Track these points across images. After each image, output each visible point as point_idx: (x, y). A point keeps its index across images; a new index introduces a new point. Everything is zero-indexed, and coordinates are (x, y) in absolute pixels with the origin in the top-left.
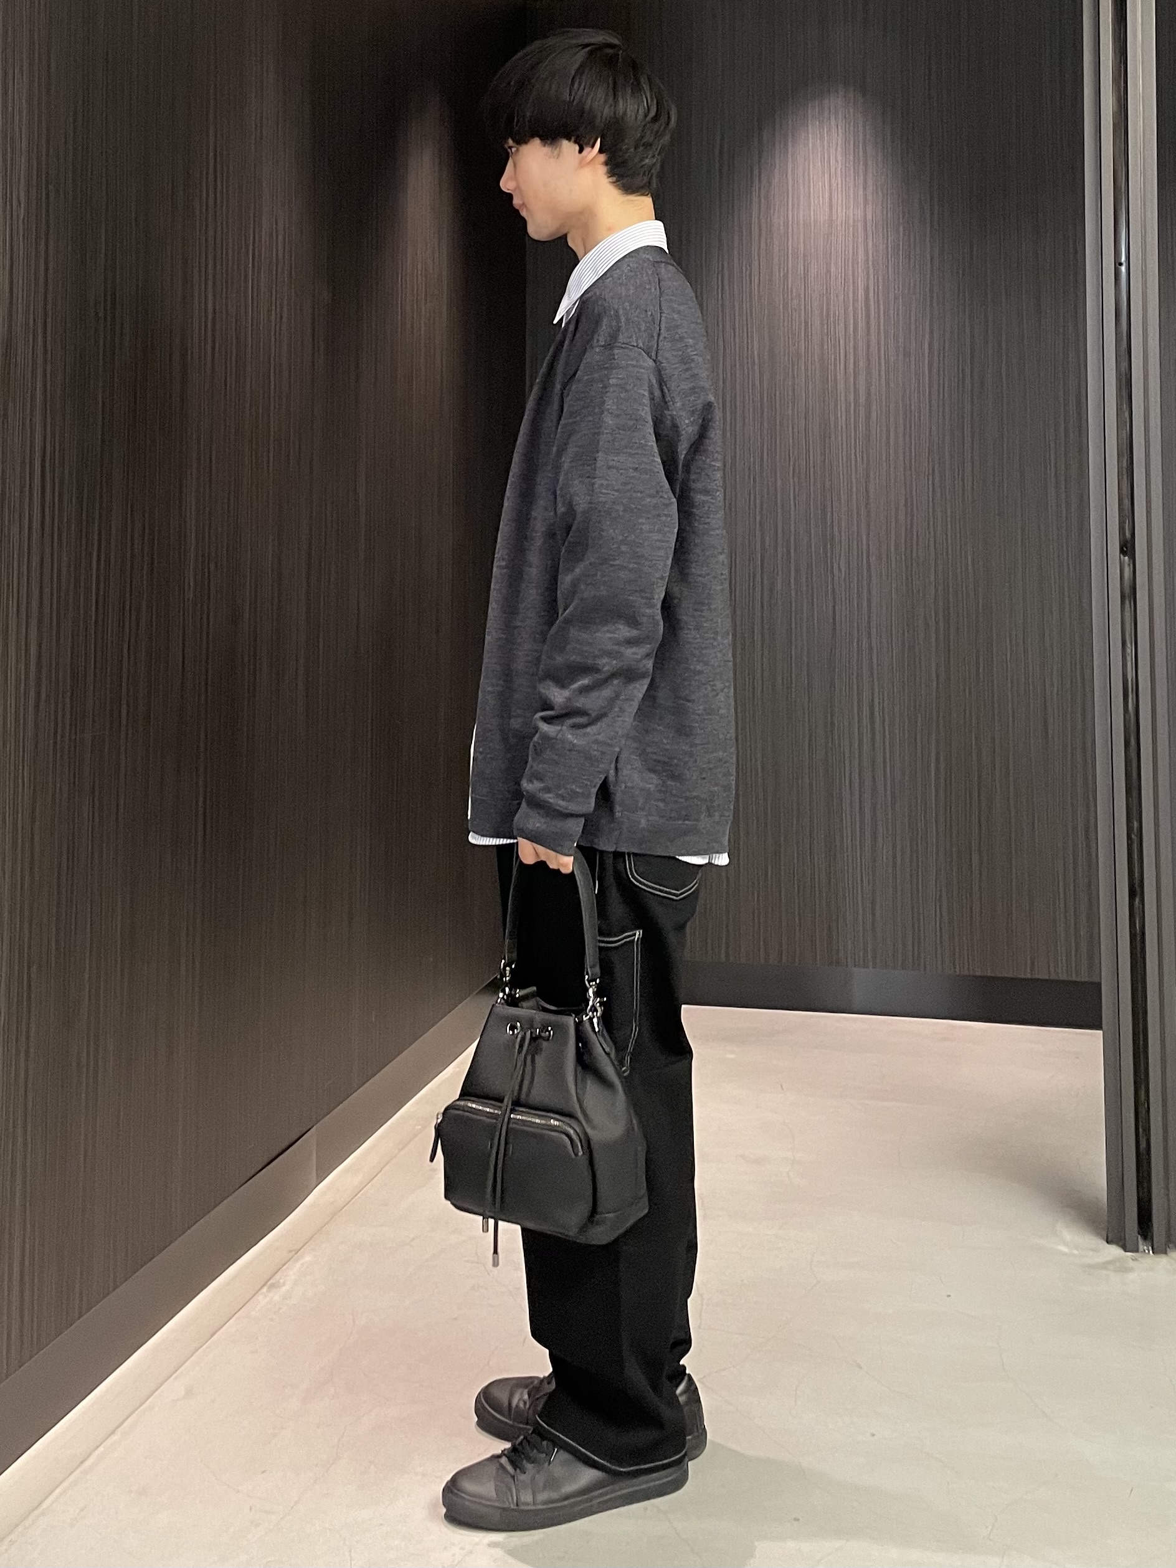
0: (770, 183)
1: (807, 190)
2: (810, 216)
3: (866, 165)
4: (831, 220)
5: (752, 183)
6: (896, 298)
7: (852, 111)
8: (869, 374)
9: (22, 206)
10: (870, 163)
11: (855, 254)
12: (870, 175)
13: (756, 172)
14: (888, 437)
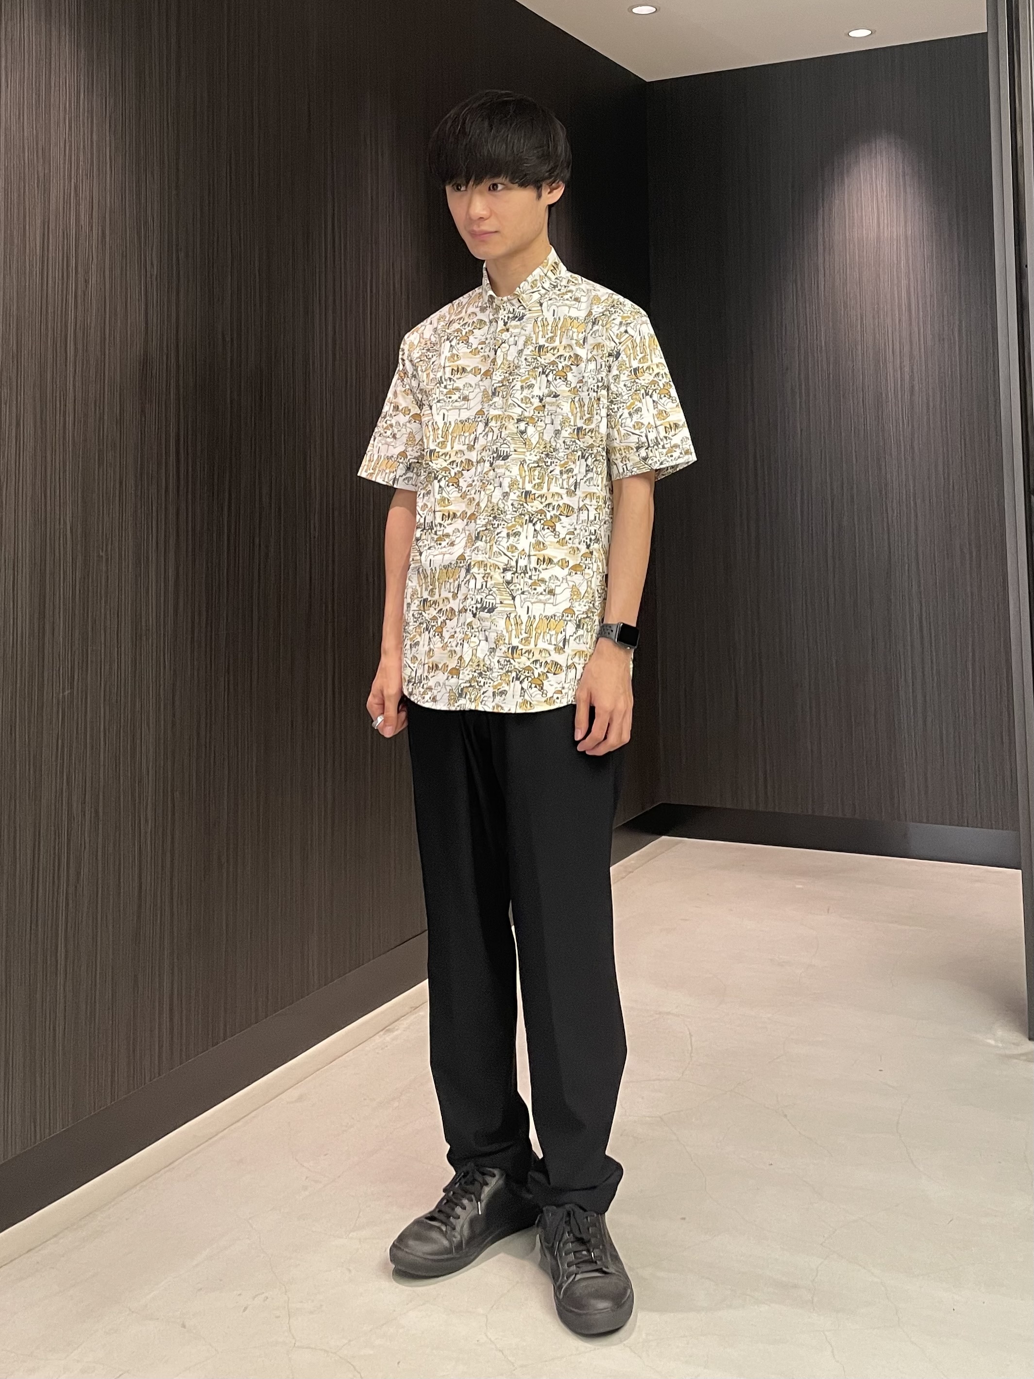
0: (830, 210)
1: (859, 214)
2: (862, 234)
3: (905, 192)
4: (878, 238)
5: (817, 211)
6: (931, 296)
7: (894, 150)
8: (911, 357)
9: (155, 267)
10: (908, 190)
11: (899, 262)
12: (909, 201)
13: (820, 201)
14: (928, 404)
